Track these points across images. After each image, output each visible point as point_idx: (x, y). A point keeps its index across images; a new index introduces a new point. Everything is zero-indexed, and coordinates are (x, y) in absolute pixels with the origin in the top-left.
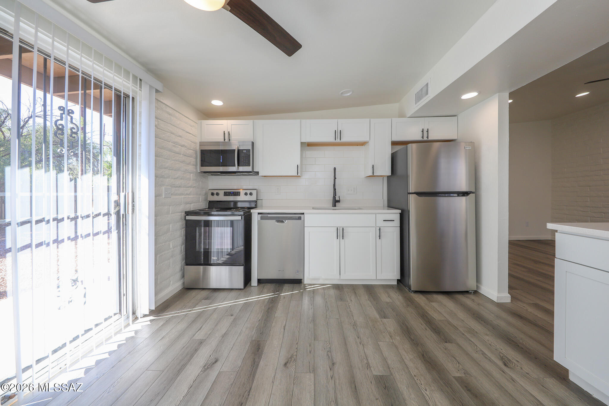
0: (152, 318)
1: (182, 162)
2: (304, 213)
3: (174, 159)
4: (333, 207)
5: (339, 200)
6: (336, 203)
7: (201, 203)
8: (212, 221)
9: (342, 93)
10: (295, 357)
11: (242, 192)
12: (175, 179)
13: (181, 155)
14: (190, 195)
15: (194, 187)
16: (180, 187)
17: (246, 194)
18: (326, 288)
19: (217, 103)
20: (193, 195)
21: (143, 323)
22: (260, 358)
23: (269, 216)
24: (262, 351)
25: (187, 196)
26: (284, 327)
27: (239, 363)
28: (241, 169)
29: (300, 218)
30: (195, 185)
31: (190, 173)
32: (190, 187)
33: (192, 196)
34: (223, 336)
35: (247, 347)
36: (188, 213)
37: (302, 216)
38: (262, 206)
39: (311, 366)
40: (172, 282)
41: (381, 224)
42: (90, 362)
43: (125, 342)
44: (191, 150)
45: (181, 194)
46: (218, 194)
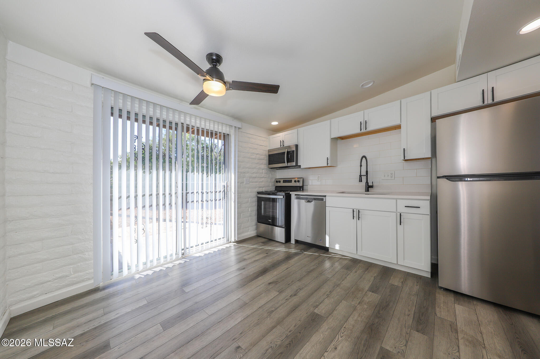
0: (235, 244)
1: (257, 163)
2: (326, 196)
3: (252, 162)
4: (365, 191)
5: (372, 185)
6: (369, 189)
7: (271, 187)
8: (277, 199)
9: (362, 85)
10: (278, 282)
11: (293, 180)
12: (252, 173)
13: (256, 160)
14: (263, 182)
15: (265, 178)
16: (255, 178)
17: (295, 181)
18: (343, 258)
19: (275, 123)
20: (265, 182)
21: (232, 244)
22: (262, 275)
23: (301, 196)
24: (265, 274)
25: (260, 183)
26: (288, 268)
27: (251, 274)
28: (289, 164)
29: (322, 200)
30: (266, 176)
31: (262, 169)
32: (263, 177)
33: (263, 183)
34: (255, 261)
35: (260, 269)
36: (259, 193)
37: (324, 198)
38: (308, 190)
39: (282, 290)
40: (250, 230)
41: (402, 209)
42: (207, 252)
43: (221, 249)
44: (263, 155)
45: (257, 182)
46: (280, 182)
